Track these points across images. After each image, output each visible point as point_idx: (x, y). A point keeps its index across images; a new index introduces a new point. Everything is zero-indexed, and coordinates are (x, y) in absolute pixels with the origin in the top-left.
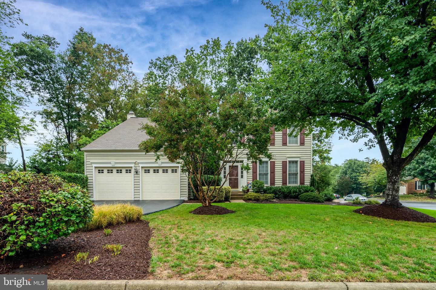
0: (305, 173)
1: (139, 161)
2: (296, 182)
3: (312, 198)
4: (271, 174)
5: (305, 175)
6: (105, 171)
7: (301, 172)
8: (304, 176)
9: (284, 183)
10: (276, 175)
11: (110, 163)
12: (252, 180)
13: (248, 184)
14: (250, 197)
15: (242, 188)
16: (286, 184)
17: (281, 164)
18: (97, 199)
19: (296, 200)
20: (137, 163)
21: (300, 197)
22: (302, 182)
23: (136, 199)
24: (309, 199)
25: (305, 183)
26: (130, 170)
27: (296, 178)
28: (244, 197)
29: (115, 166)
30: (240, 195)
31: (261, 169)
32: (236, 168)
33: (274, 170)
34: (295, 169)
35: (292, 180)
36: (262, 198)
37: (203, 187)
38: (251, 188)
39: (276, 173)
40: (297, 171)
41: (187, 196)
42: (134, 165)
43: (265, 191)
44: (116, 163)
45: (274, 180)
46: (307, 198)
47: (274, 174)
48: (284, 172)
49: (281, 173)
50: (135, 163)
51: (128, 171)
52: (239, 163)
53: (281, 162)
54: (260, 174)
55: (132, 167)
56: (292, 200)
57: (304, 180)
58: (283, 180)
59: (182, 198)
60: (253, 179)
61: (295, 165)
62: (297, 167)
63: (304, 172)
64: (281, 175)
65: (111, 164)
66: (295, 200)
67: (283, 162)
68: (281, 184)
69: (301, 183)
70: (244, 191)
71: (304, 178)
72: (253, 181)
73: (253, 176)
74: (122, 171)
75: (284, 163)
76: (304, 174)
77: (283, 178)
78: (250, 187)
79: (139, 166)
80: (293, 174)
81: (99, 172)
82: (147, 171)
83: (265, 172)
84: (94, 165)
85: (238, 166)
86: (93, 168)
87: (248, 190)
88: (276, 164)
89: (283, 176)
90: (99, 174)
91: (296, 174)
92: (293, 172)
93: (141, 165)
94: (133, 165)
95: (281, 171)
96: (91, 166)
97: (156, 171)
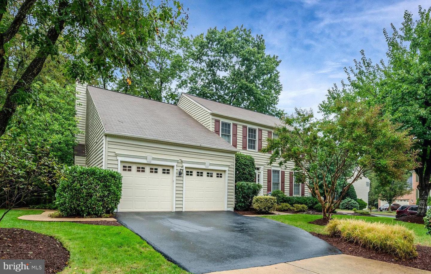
2: (298, 193)
6: (134, 168)
11: (146, 158)
16: (292, 194)
26: (169, 170)
29: (152, 163)
44: (153, 159)
47: (284, 184)
51: (166, 171)
55: (170, 166)
68: (289, 194)
74: (158, 171)
82: (189, 173)
84: (120, 159)
86: (119, 162)
93: (185, 165)
94: (174, 164)
96: (116, 159)
97: (200, 174)
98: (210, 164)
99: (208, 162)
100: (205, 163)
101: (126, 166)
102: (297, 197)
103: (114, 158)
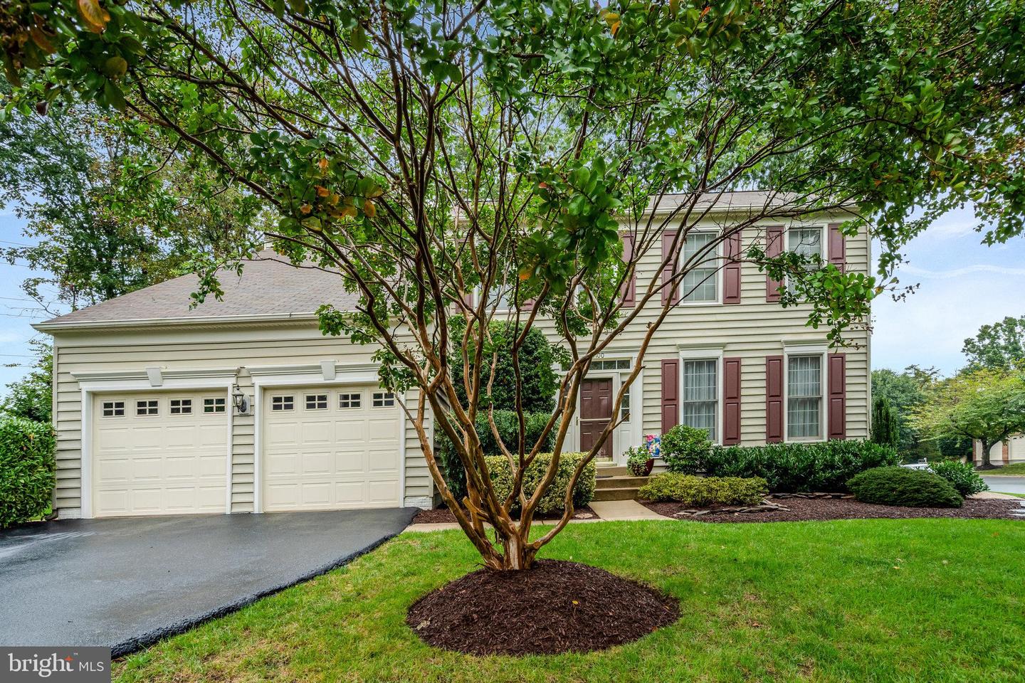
0: (848, 395)
1: (250, 365)
2: (815, 431)
3: (918, 491)
4: (725, 404)
5: (848, 403)
6: (130, 406)
7: (832, 392)
8: (843, 407)
9: (774, 433)
10: (743, 407)
11: (143, 376)
12: (659, 425)
13: (649, 440)
14: (666, 491)
15: (627, 457)
16: (780, 436)
17: (763, 369)
18: (100, 514)
19: (839, 497)
20: (244, 373)
21: (857, 484)
22: (837, 429)
23: (238, 510)
24: (903, 492)
25: (848, 433)
26: (221, 401)
27: (815, 416)
28: (645, 492)
29: (164, 387)
30: (623, 482)
31: (690, 388)
32: (604, 385)
33: (738, 388)
34: (810, 383)
35: (799, 423)
36: (722, 495)
37: (490, 459)
38: (661, 455)
39: (743, 400)
40: (818, 389)
41: (430, 492)
42: (233, 380)
43: (712, 467)
44: (166, 375)
45: (738, 426)
46: (893, 489)
47: (738, 404)
48: (774, 395)
49: (764, 399)
50: (237, 373)
51: (214, 405)
52: (616, 370)
53: (764, 361)
54: (687, 405)
55: (225, 390)
56: (819, 497)
57: (843, 422)
58: (768, 425)
59: (412, 503)
60: (664, 421)
61: (810, 370)
62: (817, 376)
63: (843, 392)
64: (764, 406)
65: (147, 379)
66: (834, 497)
67: (769, 359)
68: (764, 437)
69: (832, 434)
70: (634, 468)
71: (843, 414)
72: (664, 430)
73: (663, 414)
74: (192, 406)
75: (773, 365)
76: (843, 400)
77: (768, 418)
78: (658, 452)
79: (253, 386)
80: (804, 402)
81: (107, 413)
82: (283, 403)
83: (704, 399)
84: (86, 387)
85: (610, 380)
86: (84, 397)
87: (650, 464)
88: (743, 369)
89: (768, 410)
90: (109, 418)
91: (815, 402)
92: (801, 395)
93: (260, 381)
94: (228, 382)
95: (764, 391)
96: (77, 390)
97: (316, 402)
98: (336, 367)
99: (328, 363)
100: (320, 367)
101: (112, 404)
102: (817, 445)
103: (73, 388)
